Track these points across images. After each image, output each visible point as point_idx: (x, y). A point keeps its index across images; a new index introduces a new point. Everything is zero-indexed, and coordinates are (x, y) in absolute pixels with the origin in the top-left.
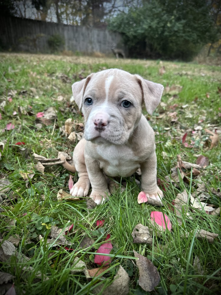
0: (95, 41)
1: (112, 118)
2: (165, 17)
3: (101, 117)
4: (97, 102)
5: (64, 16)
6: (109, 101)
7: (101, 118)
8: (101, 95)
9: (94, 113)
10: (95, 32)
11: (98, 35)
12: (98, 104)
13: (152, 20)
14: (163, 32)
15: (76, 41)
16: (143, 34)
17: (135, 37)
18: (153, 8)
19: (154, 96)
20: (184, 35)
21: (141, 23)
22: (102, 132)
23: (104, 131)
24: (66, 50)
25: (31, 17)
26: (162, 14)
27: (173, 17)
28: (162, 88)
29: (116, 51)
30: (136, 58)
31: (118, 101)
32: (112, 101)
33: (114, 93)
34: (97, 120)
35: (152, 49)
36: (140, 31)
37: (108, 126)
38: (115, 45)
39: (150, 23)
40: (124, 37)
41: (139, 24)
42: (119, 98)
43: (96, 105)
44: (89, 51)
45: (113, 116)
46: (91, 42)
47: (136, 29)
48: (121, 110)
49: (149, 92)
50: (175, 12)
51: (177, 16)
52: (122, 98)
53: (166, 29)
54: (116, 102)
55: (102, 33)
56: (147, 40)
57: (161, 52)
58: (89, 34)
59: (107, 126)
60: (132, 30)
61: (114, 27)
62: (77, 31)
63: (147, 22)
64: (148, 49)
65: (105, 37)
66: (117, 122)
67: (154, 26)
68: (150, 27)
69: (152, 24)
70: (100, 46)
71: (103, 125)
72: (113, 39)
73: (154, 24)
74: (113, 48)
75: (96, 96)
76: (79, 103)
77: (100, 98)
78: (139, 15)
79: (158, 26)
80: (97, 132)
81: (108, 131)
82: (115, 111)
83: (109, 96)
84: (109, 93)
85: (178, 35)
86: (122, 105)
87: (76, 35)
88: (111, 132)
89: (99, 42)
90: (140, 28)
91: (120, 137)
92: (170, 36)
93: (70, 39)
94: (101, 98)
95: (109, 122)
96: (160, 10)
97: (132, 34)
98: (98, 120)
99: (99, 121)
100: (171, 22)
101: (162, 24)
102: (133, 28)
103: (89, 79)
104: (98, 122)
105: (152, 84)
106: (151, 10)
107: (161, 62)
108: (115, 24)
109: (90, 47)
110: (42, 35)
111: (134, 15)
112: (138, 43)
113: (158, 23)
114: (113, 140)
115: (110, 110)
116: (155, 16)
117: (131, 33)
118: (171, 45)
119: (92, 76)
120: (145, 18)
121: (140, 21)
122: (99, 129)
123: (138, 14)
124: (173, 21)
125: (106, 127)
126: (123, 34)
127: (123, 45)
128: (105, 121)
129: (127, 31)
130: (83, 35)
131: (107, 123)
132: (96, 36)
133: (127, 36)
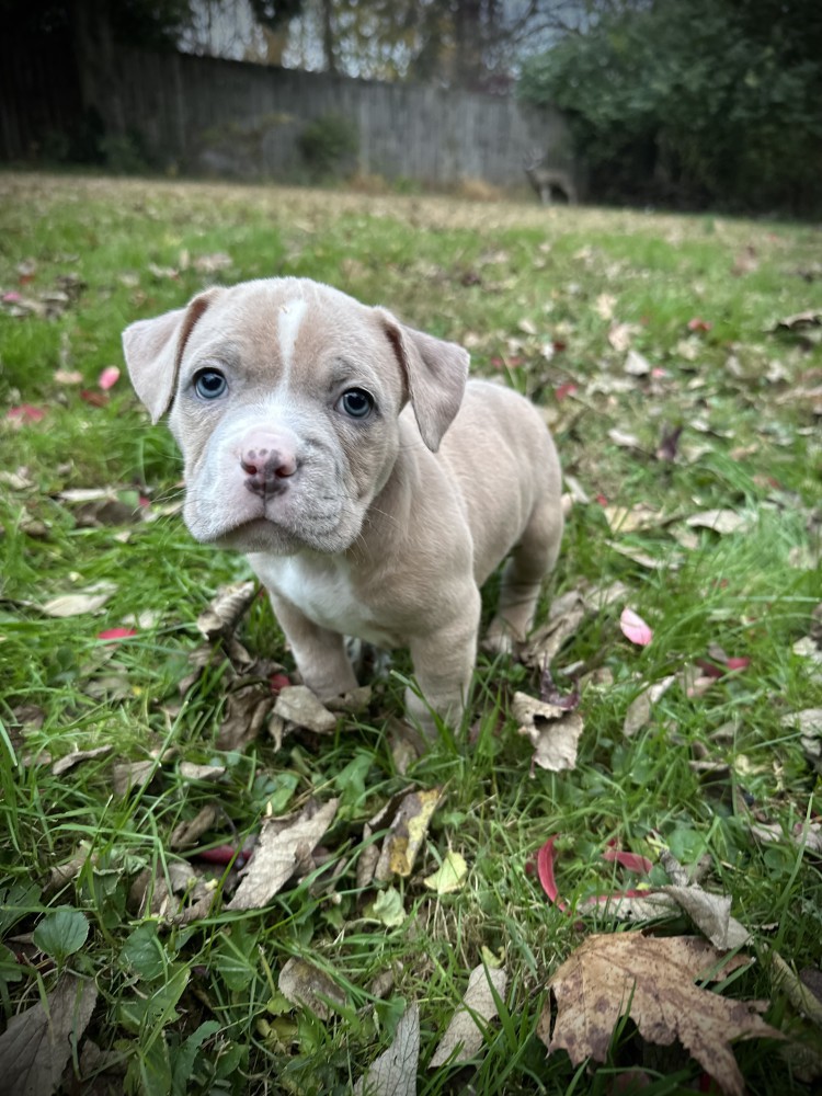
0: (469, 139)
1: (312, 451)
2: (738, 50)
3: (274, 441)
4: (245, 387)
5: (348, 45)
6: (292, 387)
7: (276, 447)
8: (262, 362)
9: (240, 430)
10: (470, 106)
11: (480, 119)
12: (249, 395)
13: (688, 62)
14: (726, 107)
15: (400, 139)
16: (647, 115)
17: (617, 126)
18: (694, 17)
19: (442, 385)
20: (807, 119)
21: (645, 74)
22: (276, 499)
23: (283, 497)
24: (364, 173)
25: (231, 48)
26: (728, 39)
27: (769, 51)
28: (464, 356)
29: (543, 176)
30: (616, 202)
31: (330, 389)
32: (307, 387)
33: (315, 361)
34: (257, 452)
35: (676, 172)
36: (638, 105)
37: (298, 479)
38: (539, 154)
39: (679, 75)
40: (577, 125)
41: (637, 75)
42: (335, 381)
43: (241, 402)
44: (445, 176)
45: (315, 443)
46: (452, 144)
47: (622, 95)
48: (337, 423)
49: (424, 372)
50: (777, 31)
51: (788, 45)
52: (344, 380)
53: (740, 95)
54: (322, 395)
55: (493, 112)
56: (660, 139)
57: (711, 182)
58: (445, 115)
59: (294, 478)
60: (607, 98)
61: (540, 88)
62: (404, 103)
63: (667, 69)
64: (662, 172)
65: (505, 124)
66: (327, 465)
67: (694, 87)
68: (678, 88)
69: (687, 76)
70: (485, 158)
71: (280, 472)
72: (533, 134)
73: (694, 79)
74: (532, 168)
75: (244, 365)
76: (153, 395)
77: (260, 376)
78: (636, 45)
79: (710, 85)
80: (256, 501)
81: (298, 497)
82: (319, 424)
83: (294, 369)
84: (296, 359)
85: (787, 119)
86: (341, 405)
87: (402, 118)
88: (308, 500)
89: (483, 143)
90: (637, 93)
91: (336, 521)
92: (756, 123)
93: (377, 133)
94: (264, 374)
95: (300, 463)
96: (721, 23)
97: (605, 115)
98: (264, 452)
99: (267, 457)
100: (760, 70)
101: (725, 79)
102: (612, 90)
103: (200, 308)
104: (260, 461)
105: (432, 342)
106: (684, 25)
107: (720, 225)
108: (544, 78)
109: (448, 162)
110: (285, 118)
111: (619, 43)
112: (625, 150)
113: (710, 75)
114: (312, 533)
115: (303, 419)
116: (701, 48)
117: (601, 109)
118: (753, 155)
119: (213, 296)
120: (659, 56)
121: (640, 66)
122: (264, 486)
123: (633, 41)
124: (770, 65)
125: (289, 481)
126: (571, 114)
127: (569, 156)
128: (287, 457)
129: (589, 102)
130: (424, 116)
131: (295, 468)
132: (470, 122)
133: (587, 124)
